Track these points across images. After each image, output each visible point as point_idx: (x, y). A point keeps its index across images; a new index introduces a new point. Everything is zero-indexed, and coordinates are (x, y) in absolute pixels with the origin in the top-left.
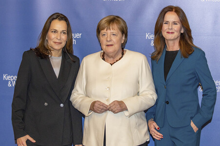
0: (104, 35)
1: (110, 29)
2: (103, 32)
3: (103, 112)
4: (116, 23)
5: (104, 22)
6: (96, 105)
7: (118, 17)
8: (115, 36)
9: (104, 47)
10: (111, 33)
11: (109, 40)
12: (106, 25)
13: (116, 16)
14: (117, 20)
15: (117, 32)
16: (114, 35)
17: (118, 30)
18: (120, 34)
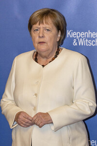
0: (37, 30)
1: (43, 23)
2: (35, 27)
3: (28, 126)
4: (51, 17)
5: (36, 14)
7: (53, 10)
8: (49, 32)
9: (36, 45)
11: (41, 35)
12: (38, 18)
13: (51, 10)
14: (52, 13)
15: (51, 27)
16: (48, 30)
17: (53, 25)
18: (54, 30)
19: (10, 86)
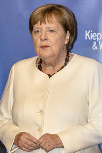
0: (38, 31)
1: (45, 22)
2: (36, 27)
4: (55, 14)
5: (37, 12)
6: (22, 138)
7: (59, 6)
8: (53, 34)
9: (38, 50)
10: (47, 28)
11: (43, 38)
12: (40, 17)
13: (57, 5)
14: (57, 10)
15: (56, 27)
16: (52, 31)
17: (58, 24)
18: (61, 30)
19: (7, 101)
